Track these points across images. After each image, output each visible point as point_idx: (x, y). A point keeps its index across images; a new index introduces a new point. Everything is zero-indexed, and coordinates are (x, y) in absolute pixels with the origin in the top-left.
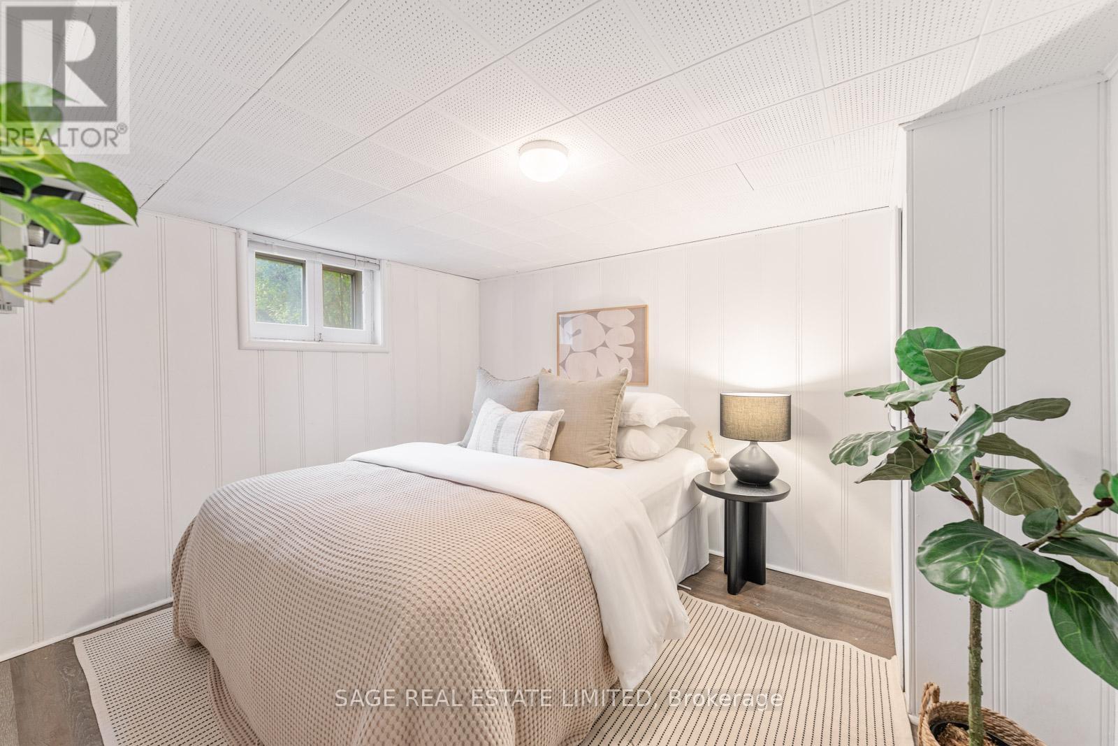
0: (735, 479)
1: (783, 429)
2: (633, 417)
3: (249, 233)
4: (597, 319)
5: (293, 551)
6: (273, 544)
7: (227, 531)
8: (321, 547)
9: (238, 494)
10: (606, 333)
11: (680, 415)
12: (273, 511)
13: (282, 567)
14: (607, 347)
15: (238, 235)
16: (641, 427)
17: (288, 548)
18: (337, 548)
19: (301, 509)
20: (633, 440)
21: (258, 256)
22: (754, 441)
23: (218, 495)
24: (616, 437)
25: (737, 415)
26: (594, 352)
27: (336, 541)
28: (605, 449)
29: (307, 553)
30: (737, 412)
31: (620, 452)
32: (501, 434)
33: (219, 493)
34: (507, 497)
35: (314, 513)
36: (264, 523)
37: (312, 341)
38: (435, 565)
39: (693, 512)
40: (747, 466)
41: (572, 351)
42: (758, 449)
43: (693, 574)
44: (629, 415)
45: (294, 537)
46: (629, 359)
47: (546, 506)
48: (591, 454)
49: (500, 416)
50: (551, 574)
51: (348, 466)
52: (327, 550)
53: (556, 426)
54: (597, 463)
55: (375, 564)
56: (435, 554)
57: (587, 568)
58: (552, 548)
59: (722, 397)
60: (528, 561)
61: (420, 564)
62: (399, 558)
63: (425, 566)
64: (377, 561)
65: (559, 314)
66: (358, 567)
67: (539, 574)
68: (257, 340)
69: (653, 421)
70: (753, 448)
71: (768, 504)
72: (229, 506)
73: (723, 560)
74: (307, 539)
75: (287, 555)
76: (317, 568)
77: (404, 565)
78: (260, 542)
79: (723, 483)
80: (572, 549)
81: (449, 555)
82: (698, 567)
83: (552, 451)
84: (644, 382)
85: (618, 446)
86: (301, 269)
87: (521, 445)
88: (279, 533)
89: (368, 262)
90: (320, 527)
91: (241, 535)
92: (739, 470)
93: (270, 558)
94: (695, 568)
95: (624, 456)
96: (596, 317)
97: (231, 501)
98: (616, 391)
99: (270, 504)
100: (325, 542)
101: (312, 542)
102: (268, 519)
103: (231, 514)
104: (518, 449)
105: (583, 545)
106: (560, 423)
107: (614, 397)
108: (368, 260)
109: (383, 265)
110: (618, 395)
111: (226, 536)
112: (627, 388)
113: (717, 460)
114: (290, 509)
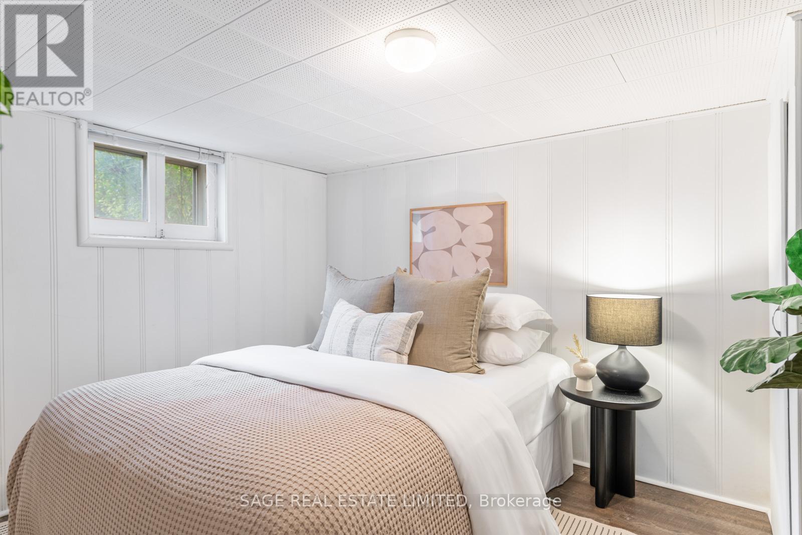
0: (602, 385)
1: (655, 332)
2: (494, 319)
3: (89, 123)
4: (452, 216)
5: (147, 463)
6: (124, 455)
7: (72, 440)
8: (179, 457)
9: (81, 400)
10: (462, 230)
11: (542, 318)
12: (122, 419)
13: (136, 479)
14: (464, 245)
15: (77, 126)
16: (503, 330)
17: (141, 459)
18: (197, 459)
19: (153, 417)
20: (494, 344)
21: (98, 147)
22: (622, 345)
23: (59, 401)
24: (476, 341)
25: (606, 318)
26: (449, 250)
27: (195, 451)
28: (467, 353)
29: (163, 464)
30: (606, 314)
31: (481, 356)
32: (357, 336)
33: (60, 399)
34: (370, 405)
35: (168, 421)
36: (112, 432)
37: (154, 237)
38: (305, 477)
39: (558, 420)
40: (615, 371)
41: (425, 250)
42: (627, 353)
43: (558, 485)
44: (490, 317)
45: (145, 446)
46: (488, 258)
47: (414, 414)
48: (451, 359)
49: (356, 317)
50: (422, 487)
51: (194, 371)
52: (186, 461)
53: (415, 328)
54: (458, 368)
55: (240, 477)
56: (303, 466)
57: (458, 480)
58: (422, 459)
59: (588, 298)
60: (400, 473)
61: (289, 477)
62: (266, 470)
63: (294, 479)
64: (241, 473)
65: (412, 210)
66: (222, 479)
67: (411, 487)
68: (95, 236)
69: (516, 323)
70: (621, 352)
71: (638, 413)
72: (73, 413)
73: (589, 471)
74: (162, 449)
75: (140, 466)
76: (175, 480)
77: (272, 477)
78: (110, 452)
79: (591, 390)
80: (443, 460)
81: (319, 467)
82: (562, 479)
83: (410, 355)
84: (503, 282)
85: (479, 350)
86: (142, 161)
87: (378, 348)
88: (130, 443)
89: (213, 154)
90: (176, 436)
91: (87, 444)
92: (607, 376)
93: (123, 470)
94: (559, 479)
95: (485, 360)
96: (451, 214)
97: (74, 408)
98: (478, 292)
99: (118, 411)
100: (183, 453)
101: (169, 452)
102: (117, 428)
103: (75, 422)
104: (375, 352)
105: (453, 456)
106: (418, 325)
107: (476, 298)
108: (212, 152)
109: (227, 157)
110: (479, 296)
111: (70, 446)
112: (489, 289)
113: (584, 365)
114: (141, 417)
